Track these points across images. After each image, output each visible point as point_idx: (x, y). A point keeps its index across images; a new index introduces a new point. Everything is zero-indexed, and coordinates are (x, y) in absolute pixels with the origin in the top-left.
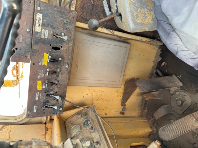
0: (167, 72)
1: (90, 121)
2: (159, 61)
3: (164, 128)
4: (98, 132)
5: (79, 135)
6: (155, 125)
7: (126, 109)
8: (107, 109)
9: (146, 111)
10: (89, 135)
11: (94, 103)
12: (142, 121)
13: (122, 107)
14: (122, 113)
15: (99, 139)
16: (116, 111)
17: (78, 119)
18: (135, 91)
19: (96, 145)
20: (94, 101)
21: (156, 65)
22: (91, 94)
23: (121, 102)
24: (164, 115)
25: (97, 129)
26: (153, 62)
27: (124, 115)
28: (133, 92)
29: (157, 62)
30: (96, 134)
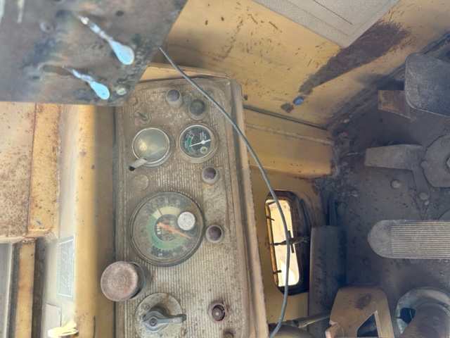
1: (208, 137)
3: (393, 224)
4: (226, 188)
6: (345, 164)
7: (305, 101)
8: (257, 85)
9: (346, 121)
10: (194, 186)
11: (230, 54)
12: (322, 141)
13: (299, 94)
14: (288, 108)
15: (224, 217)
16: (276, 99)
17: (165, 105)
18: (363, 66)
20: (232, 51)
23: (305, 80)
24: (394, 167)
25: (224, 175)
27: (289, 112)
28: (357, 65)
30: (217, 193)
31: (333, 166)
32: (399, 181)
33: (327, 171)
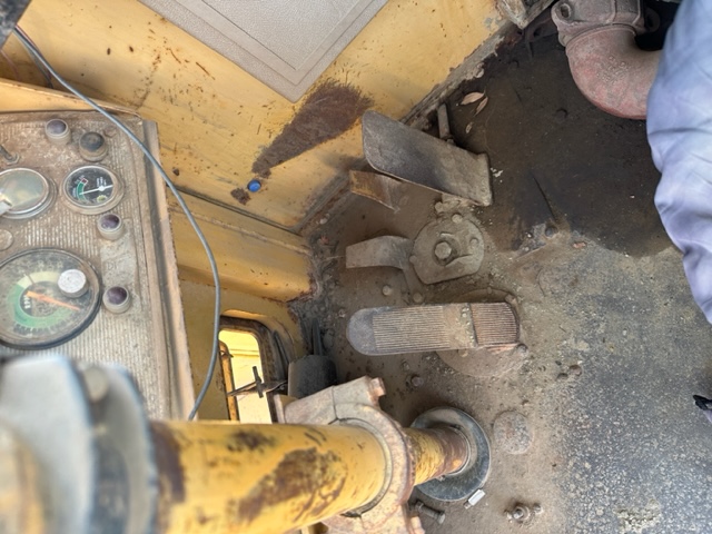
0: (468, 132)
1: (109, 182)
2: (470, 77)
3: (373, 313)
4: (135, 245)
5: (30, 219)
6: (328, 277)
7: (263, 188)
8: (191, 154)
9: (322, 222)
11: (146, 102)
12: (295, 248)
13: (254, 175)
14: (242, 196)
15: (133, 280)
16: (221, 179)
18: (329, 142)
19: (111, 301)
20: (149, 97)
21: (452, 87)
22: (154, 59)
23: (257, 155)
25: (132, 230)
26: (451, 69)
27: (245, 204)
28: (321, 140)
29: (463, 78)
30: (122, 250)
31: (312, 281)
32: (390, 286)
33: (305, 287)
